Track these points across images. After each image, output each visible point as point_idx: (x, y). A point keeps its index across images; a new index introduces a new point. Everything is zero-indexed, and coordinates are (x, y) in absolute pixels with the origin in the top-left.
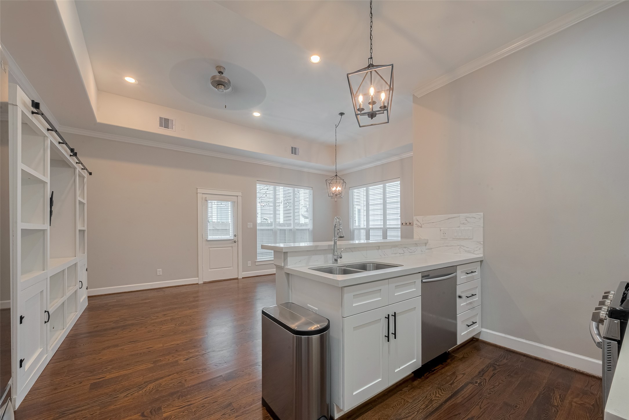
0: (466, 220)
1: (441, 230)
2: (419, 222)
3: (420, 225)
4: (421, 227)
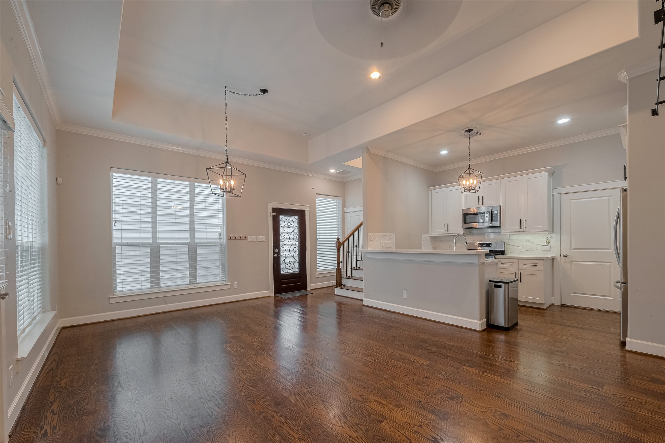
0: (390, 237)
1: (381, 243)
3: (372, 239)
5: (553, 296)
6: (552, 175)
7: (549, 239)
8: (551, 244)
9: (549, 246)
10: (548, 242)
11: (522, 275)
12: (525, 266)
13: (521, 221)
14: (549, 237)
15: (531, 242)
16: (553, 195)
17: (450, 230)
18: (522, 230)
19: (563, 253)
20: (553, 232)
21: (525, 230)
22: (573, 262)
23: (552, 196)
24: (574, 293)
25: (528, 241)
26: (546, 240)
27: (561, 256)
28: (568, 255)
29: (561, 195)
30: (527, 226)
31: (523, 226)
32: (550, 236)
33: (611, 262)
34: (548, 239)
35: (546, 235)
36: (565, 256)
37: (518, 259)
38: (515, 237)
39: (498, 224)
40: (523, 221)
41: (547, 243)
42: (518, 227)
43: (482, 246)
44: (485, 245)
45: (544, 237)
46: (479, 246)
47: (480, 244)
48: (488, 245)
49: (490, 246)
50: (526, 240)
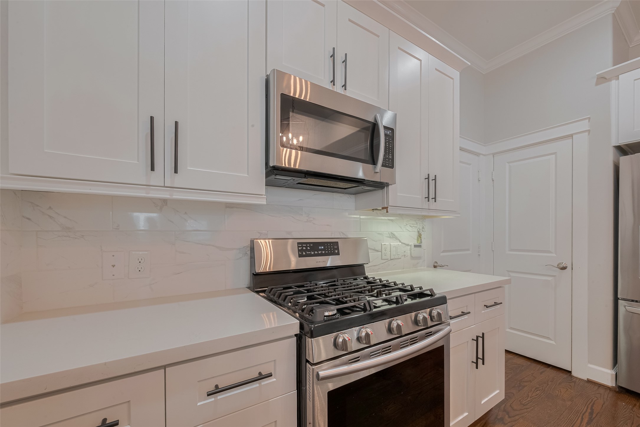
8: (423, 242)
14: (421, 228)
15: (397, 238)
26: (416, 234)
32: (421, 225)
34: (419, 233)
35: (417, 224)
43: (313, 253)
44: (321, 250)
45: (415, 227)
46: (304, 253)
47: (304, 248)
48: (331, 250)
49: (336, 251)
50: (390, 233)
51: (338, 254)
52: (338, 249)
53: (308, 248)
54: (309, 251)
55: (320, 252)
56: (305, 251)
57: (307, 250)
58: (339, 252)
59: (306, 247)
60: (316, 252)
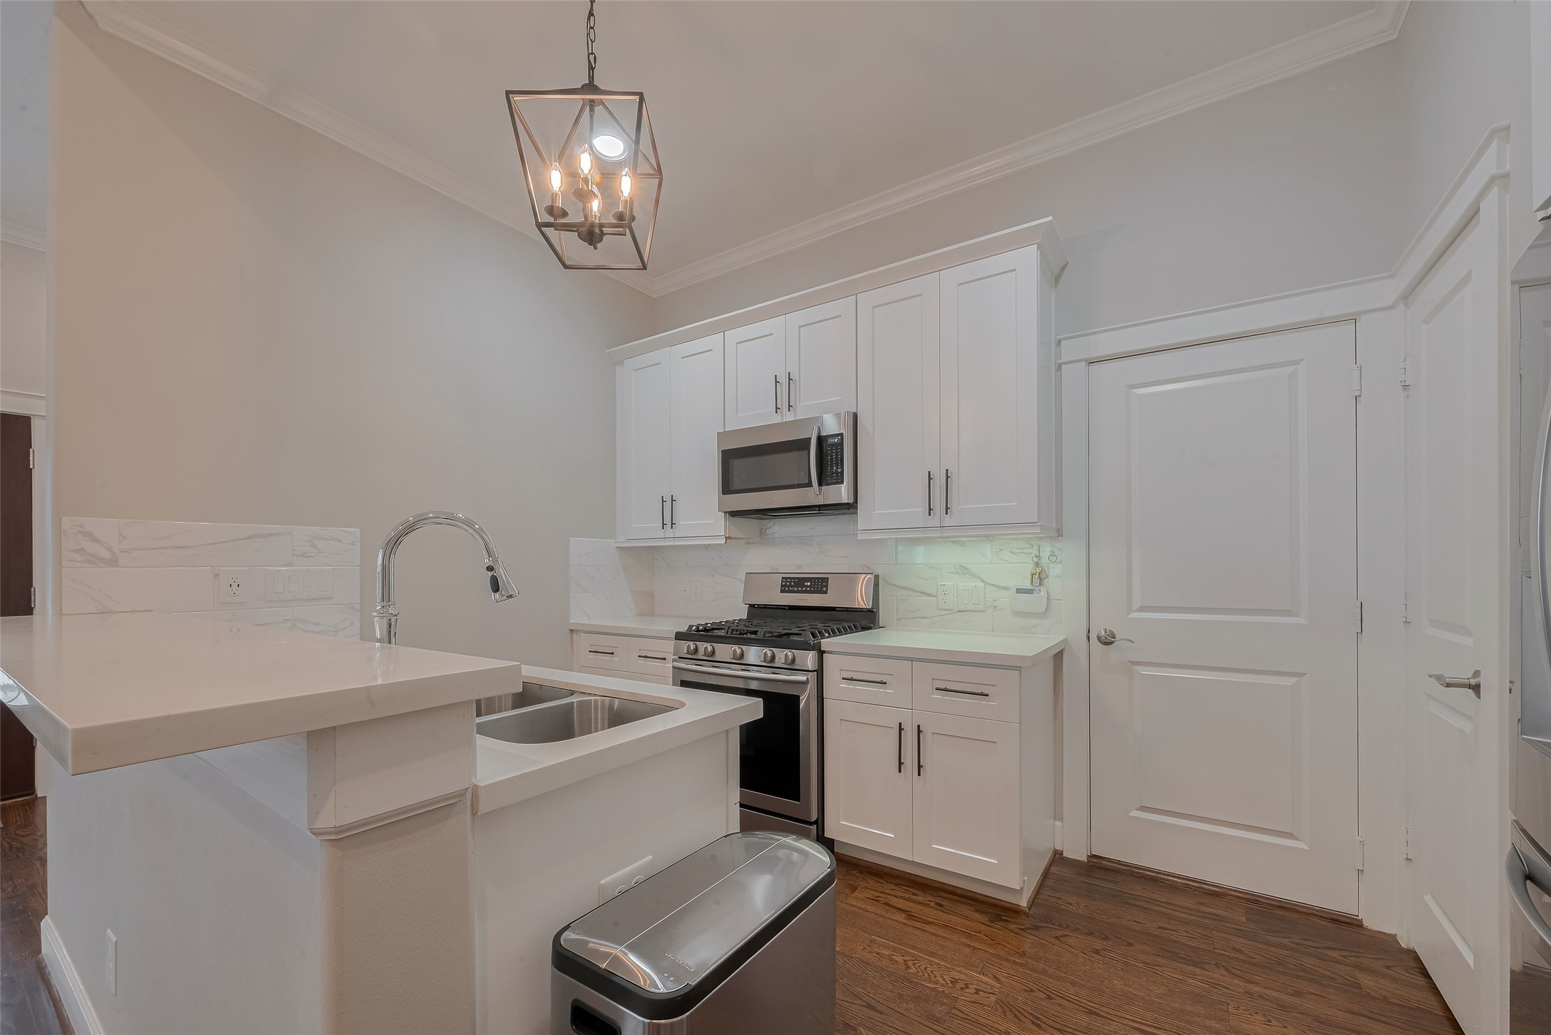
0: (314, 546)
1: (217, 575)
2: (97, 541)
3: (107, 555)
4: (113, 562)
5: (1058, 815)
6: (1057, 279)
7: (1045, 560)
8: (1053, 583)
9: (1043, 593)
10: (1040, 577)
11: (927, 738)
12: (938, 696)
13: (930, 479)
14: (1045, 555)
15: (974, 576)
16: (1060, 366)
17: (682, 521)
18: (934, 521)
19: (1098, 629)
20: (1059, 533)
21: (948, 521)
22: (1138, 668)
23: (1053, 369)
24: (1143, 808)
25: (963, 570)
26: (1030, 567)
27: (1089, 638)
28: (1118, 637)
29: (1093, 367)
30: (953, 504)
31: (938, 504)
32: (1046, 550)
33: (1301, 675)
34: (1037, 564)
35: (1032, 548)
36: (1107, 641)
37: (912, 660)
38: (921, 555)
39: (842, 493)
40: (939, 481)
41: (1037, 581)
42: (922, 509)
43: (796, 589)
44: (807, 586)
45: (1025, 554)
46: (787, 589)
47: (788, 584)
48: (818, 587)
49: (824, 589)
50: (957, 566)
51: (826, 592)
52: (827, 586)
53: (792, 584)
54: (792, 586)
55: (804, 589)
56: (788, 586)
57: (790, 586)
58: (827, 590)
59: (790, 582)
60: (800, 589)
